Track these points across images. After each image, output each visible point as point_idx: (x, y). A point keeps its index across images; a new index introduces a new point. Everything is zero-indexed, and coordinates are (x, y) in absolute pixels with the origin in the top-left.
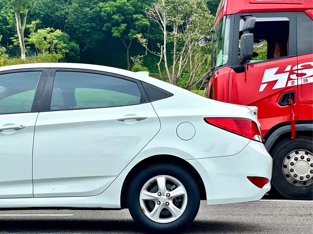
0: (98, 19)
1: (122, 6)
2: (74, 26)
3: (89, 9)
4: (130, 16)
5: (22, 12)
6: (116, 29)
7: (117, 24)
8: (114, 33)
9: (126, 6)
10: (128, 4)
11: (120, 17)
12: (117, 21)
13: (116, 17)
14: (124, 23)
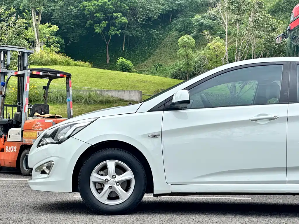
0: (82, 16)
1: (104, 5)
2: (60, 22)
3: (73, 7)
4: (111, 15)
5: (39, 9)
6: (98, 26)
7: (99, 22)
8: (96, 29)
9: (107, 5)
10: (109, 3)
11: (101, 15)
12: (99, 19)
13: (98, 15)
14: (105, 21)
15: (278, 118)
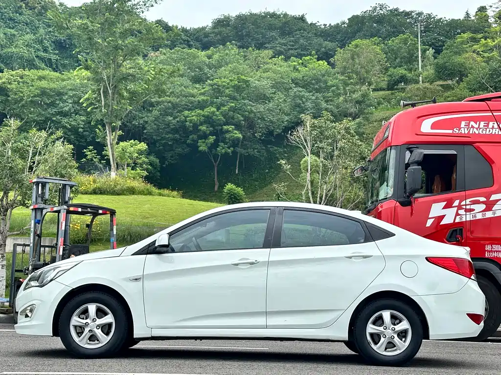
0: (182, 130)
1: (211, 115)
2: (154, 137)
3: (172, 118)
4: (220, 127)
5: (115, 124)
6: (203, 142)
7: (205, 136)
8: (200, 147)
9: (215, 115)
10: (218, 113)
11: (208, 127)
12: (205, 133)
13: (203, 128)
14: (213, 136)
15: (258, 262)
